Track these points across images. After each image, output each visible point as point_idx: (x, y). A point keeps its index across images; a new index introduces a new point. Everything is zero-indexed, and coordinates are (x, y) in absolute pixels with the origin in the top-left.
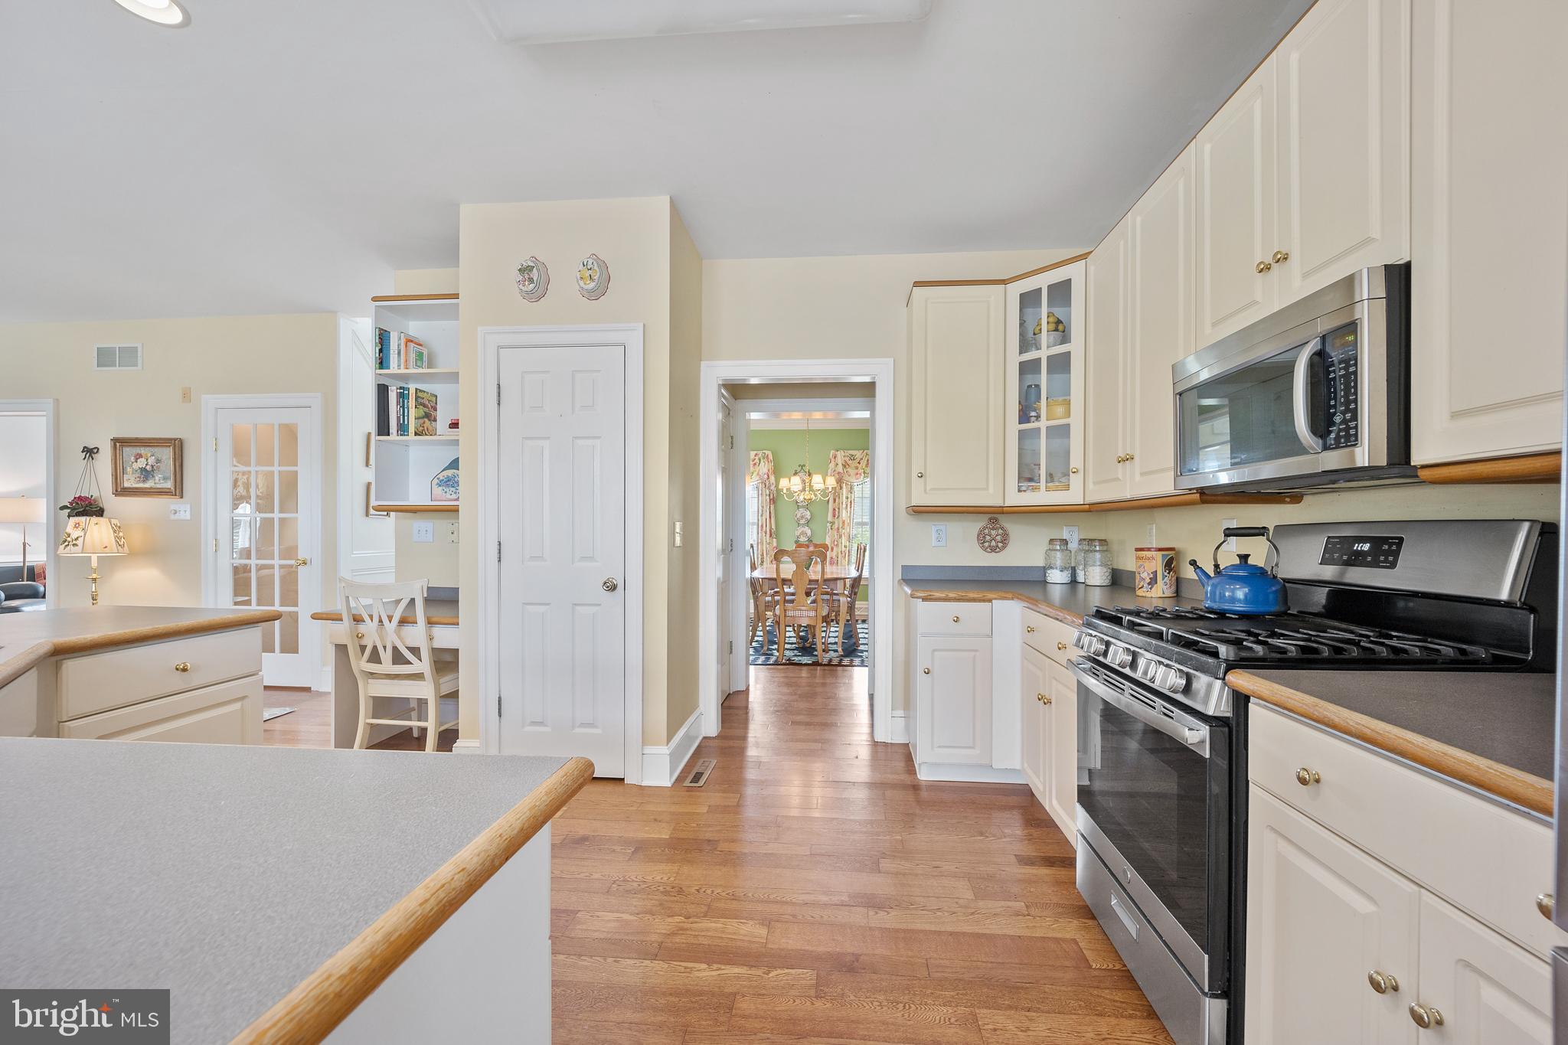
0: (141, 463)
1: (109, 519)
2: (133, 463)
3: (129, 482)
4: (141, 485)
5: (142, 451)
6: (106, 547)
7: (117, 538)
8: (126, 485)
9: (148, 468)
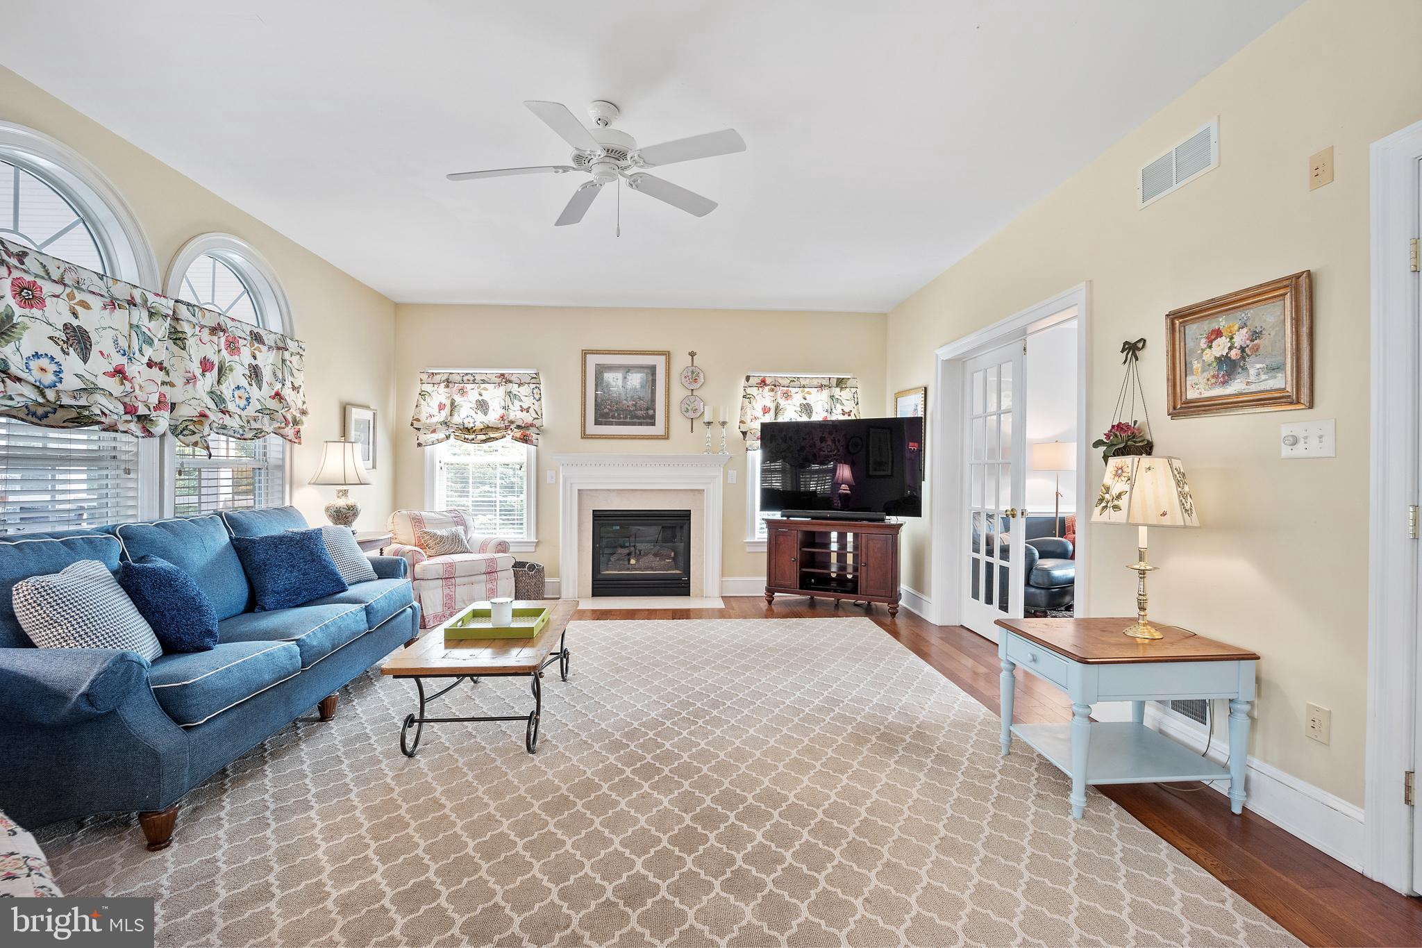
0: (1220, 347)
1: (1169, 459)
2: (1203, 350)
3: (1198, 388)
4: (1218, 391)
5: (1222, 322)
6: (1164, 514)
7: (1183, 496)
8: (1191, 394)
9: (1234, 354)
